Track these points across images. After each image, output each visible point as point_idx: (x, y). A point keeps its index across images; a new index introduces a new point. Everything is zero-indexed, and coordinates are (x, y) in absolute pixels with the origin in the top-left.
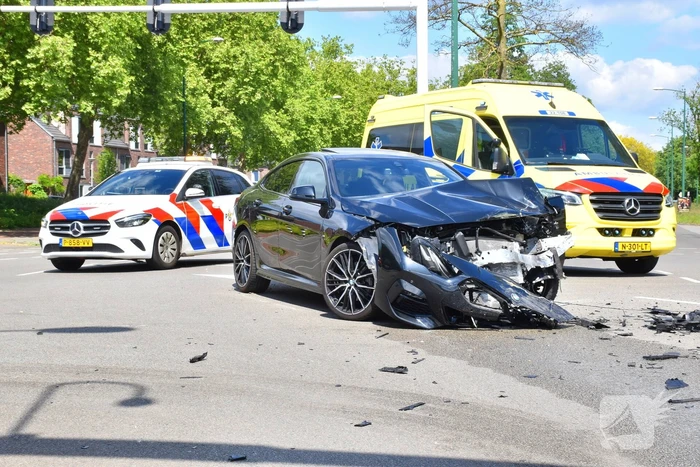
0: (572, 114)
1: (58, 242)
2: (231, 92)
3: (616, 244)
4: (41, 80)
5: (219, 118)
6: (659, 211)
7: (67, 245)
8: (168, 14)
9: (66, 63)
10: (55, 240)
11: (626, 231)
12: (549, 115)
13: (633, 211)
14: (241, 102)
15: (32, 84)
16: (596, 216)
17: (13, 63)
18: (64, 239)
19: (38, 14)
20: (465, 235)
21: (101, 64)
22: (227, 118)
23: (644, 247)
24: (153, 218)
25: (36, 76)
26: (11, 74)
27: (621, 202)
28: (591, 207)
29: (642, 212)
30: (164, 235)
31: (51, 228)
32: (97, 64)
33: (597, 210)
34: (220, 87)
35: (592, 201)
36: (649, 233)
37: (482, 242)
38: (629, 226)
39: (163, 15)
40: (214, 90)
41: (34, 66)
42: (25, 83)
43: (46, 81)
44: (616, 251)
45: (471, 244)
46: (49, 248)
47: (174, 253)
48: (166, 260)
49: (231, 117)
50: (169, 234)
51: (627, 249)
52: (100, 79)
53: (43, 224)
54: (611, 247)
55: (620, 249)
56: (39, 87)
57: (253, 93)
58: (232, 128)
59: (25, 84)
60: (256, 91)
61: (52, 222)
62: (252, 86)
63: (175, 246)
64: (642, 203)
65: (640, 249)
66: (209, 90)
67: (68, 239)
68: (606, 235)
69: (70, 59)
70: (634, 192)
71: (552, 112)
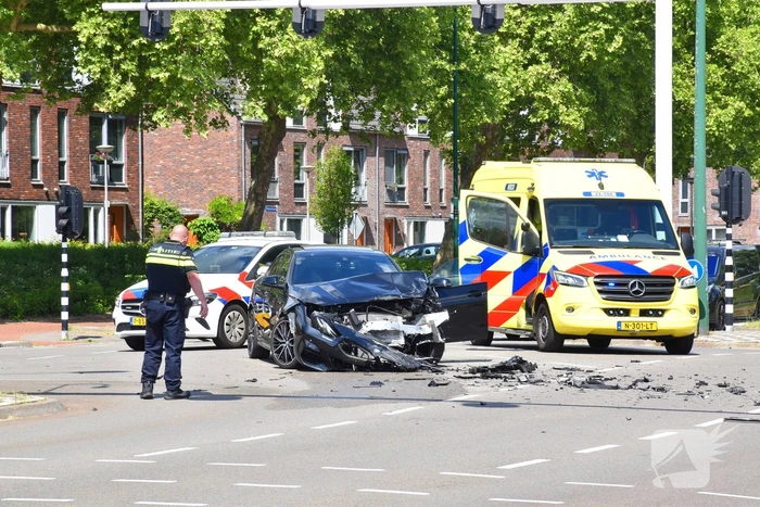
0: (622, 195)
1: (128, 321)
2: (562, 36)
3: (619, 323)
4: (177, 69)
5: (537, 86)
6: (671, 292)
7: (137, 324)
8: (321, 10)
9: (214, 40)
10: (126, 319)
11: (632, 312)
12: (594, 196)
13: (637, 292)
14: (583, 56)
15: (163, 76)
16: (600, 296)
17: (135, 43)
18: (134, 318)
19: (151, 13)
20: (356, 310)
21: (275, 39)
22: (554, 89)
23: (649, 326)
24: (218, 297)
25: (170, 62)
26: (132, 60)
27: (626, 285)
28: (595, 288)
29: (645, 294)
30: (231, 314)
31: (123, 307)
32: (267, 40)
33: (600, 292)
34: (544, 24)
35: (596, 283)
36: (658, 313)
37: (371, 316)
38: (636, 307)
39: (314, 11)
40: (531, 31)
41: (166, 47)
42: (153, 74)
43: (184, 72)
44: (619, 330)
45: (362, 317)
46: (122, 327)
47: (242, 333)
48: (232, 340)
49: (565, 85)
50: (237, 313)
51: (630, 328)
52: (274, 63)
53: (117, 303)
54: (615, 326)
55: (623, 328)
56: (174, 81)
57: (610, 37)
58: (562, 109)
59: (154, 76)
60: (616, 30)
61: (124, 301)
62: (605, 21)
63: (243, 325)
64: (647, 285)
65: (645, 328)
66: (522, 31)
67: (138, 318)
68: (610, 315)
69: (221, 34)
70: (641, 274)
71: (597, 194)
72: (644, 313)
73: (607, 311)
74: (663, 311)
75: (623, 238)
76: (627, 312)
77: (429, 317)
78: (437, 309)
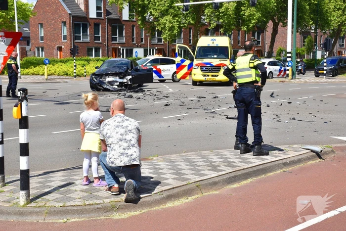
3: (205, 78)
6: (219, 70)
13: (210, 70)
16: (201, 71)
23: (213, 79)
27: (208, 68)
29: (213, 71)
35: (200, 68)
38: (210, 74)
51: (208, 80)
55: (206, 80)
64: (213, 68)
70: (212, 66)
71: (211, 45)
72: (212, 76)
73: (203, 75)
74: (218, 75)
75: (215, 56)
76: (208, 76)
77: (127, 77)
78: (129, 75)
